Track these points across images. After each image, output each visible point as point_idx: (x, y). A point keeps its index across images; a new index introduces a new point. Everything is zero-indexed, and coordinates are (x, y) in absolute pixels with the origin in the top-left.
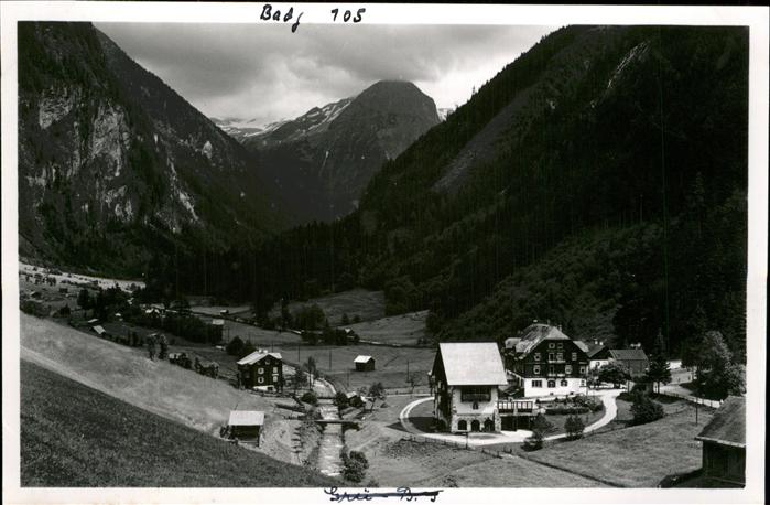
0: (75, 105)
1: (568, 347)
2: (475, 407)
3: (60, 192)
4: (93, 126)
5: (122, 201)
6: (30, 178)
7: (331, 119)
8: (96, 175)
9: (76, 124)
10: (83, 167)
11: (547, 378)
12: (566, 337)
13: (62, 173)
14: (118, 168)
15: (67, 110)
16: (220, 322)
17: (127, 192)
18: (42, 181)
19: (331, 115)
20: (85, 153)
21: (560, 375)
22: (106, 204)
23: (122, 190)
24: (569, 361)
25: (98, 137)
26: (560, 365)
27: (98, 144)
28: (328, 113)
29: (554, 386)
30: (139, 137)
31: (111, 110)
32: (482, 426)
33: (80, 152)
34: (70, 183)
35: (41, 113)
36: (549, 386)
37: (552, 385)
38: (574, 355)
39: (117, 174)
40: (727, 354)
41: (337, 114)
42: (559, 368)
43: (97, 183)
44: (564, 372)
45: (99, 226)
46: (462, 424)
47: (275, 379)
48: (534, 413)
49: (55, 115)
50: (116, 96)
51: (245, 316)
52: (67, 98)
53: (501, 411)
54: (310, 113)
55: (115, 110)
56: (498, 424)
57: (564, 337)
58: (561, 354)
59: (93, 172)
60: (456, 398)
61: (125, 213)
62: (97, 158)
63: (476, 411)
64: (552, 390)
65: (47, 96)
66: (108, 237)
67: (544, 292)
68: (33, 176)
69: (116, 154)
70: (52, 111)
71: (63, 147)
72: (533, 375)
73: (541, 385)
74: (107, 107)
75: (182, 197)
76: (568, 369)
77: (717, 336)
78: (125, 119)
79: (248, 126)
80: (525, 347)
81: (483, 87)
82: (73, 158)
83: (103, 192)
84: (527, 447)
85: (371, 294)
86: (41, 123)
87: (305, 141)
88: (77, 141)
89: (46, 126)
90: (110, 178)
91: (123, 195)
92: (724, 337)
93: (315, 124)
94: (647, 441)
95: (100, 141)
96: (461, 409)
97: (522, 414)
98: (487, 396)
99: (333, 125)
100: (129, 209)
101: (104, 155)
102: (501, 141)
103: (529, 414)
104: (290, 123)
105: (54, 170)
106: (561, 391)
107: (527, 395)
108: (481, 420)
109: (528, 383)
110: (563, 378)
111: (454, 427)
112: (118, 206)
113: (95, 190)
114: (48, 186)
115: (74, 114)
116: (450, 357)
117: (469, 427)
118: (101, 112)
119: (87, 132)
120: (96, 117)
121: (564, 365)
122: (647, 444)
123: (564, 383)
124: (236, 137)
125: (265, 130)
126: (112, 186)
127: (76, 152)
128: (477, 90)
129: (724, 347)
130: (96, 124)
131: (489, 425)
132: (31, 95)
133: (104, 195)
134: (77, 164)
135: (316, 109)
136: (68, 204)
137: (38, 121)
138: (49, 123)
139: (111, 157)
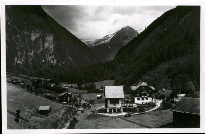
0: (41, 34)
1: (148, 88)
2: (115, 105)
3: (37, 57)
4: (45, 40)
5: (53, 59)
6: (29, 53)
7: (111, 38)
8: (46, 52)
9: (41, 39)
10: (43, 50)
11: (141, 97)
12: (147, 85)
13: (37, 52)
14: (52, 51)
15: (39, 36)
16: (67, 88)
17: (55, 57)
18: (32, 54)
19: (111, 37)
20: (43, 47)
21: (146, 97)
22: (49, 60)
23: (53, 56)
24: (148, 92)
25: (47, 43)
26: (145, 93)
27: (47, 45)
28: (110, 37)
29: (144, 100)
30: (58, 43)
31: (50, 35)
32: (117, 111)
33: (42, 46)
34: (39, 54)
35: (32, 36)
36: (142, 100)
37: (143, 99)
38: (150, 90)
39: (52, 52)
40: (194, 88)
41: (112, 37)
42: (145, 94)
43: (47, 55)
44: (147, 96)
45: (47, 66)
46: (110, 110)
47: (69, 100)
48: (133, 107)
49: (36, 37)
50: (52, 32)
51: (75, 87)
52: (39, 33)
53: (123, 106)
54: (105, 37)
55: (51, 36)
56: (122, 110)
57: (146, 85)
58: (145, 90)
59: (45, 52)
60: (109, 102)
61: (54, 62)
62: (46, 48)
63: (114, 106)
64: (143, 101)
65: (33, 32)
66: (49, 69)
67: (153, 77)
68: (30, 53)
69: (52, 47)
70: (35, 36)
71: (37, 45)
72: (137, 97)
73: (140, 100)
74: (49, 35)
75: (70, 58)
76: (148, 94)
77: (191, 83)
78: (55, 38)
79: (89, 41)
80: (135, 88)
81: (148, 26)
82: (40, 48)
83: (48, 57)
84: (126, 116)
85: (112, 81)
86: (32, 39)
87: (104, 44)
88: (41, 44)
89: (33, 40)
90: (50, 53)
91: (53, 58)
92: (193, 83)
93: (107, 39)
94: (164, 114)
95: (47, 44)
96: (111, 106)
97: (129, 107)
98: (118, 101)
99: (111, 40)
100: (55, 61)
101: (48, 47)
102: (151, 40)
103: (131, 107)
104: (100, 39)
105: (35, 51)
106: (145, 101)
107: (135, 103)
108: (117, 109)
109: (136, 99)
110: (147, 97)
111: (108, 111)
112: (52, 61)
113: (46, 56)
114: (33, 55)
115: (40, 37)
116: (107, 90)
117: (113, 111)
118: (48, 36)
119: (44, 41)
120: (46, 37)
121: (147, 93)
122: (163, 115)
123: (147, 99)
124: (86, 44)
125: (94, 41)
126: (50, 55)
127: (41, 47)
128: (146, 27)
129: (193, 86)
130: (46, 39)
131: (119, 111)
132: (29, 32)
133: (48, 58)
134: (41, 49)
135: (107, 36)
136: (39, 60)
137: (31, 39)
138: (34, 39)
139: (50, 48)
